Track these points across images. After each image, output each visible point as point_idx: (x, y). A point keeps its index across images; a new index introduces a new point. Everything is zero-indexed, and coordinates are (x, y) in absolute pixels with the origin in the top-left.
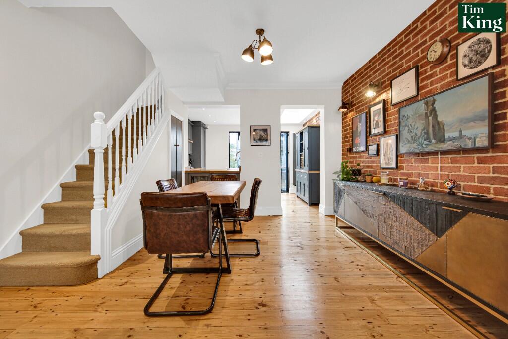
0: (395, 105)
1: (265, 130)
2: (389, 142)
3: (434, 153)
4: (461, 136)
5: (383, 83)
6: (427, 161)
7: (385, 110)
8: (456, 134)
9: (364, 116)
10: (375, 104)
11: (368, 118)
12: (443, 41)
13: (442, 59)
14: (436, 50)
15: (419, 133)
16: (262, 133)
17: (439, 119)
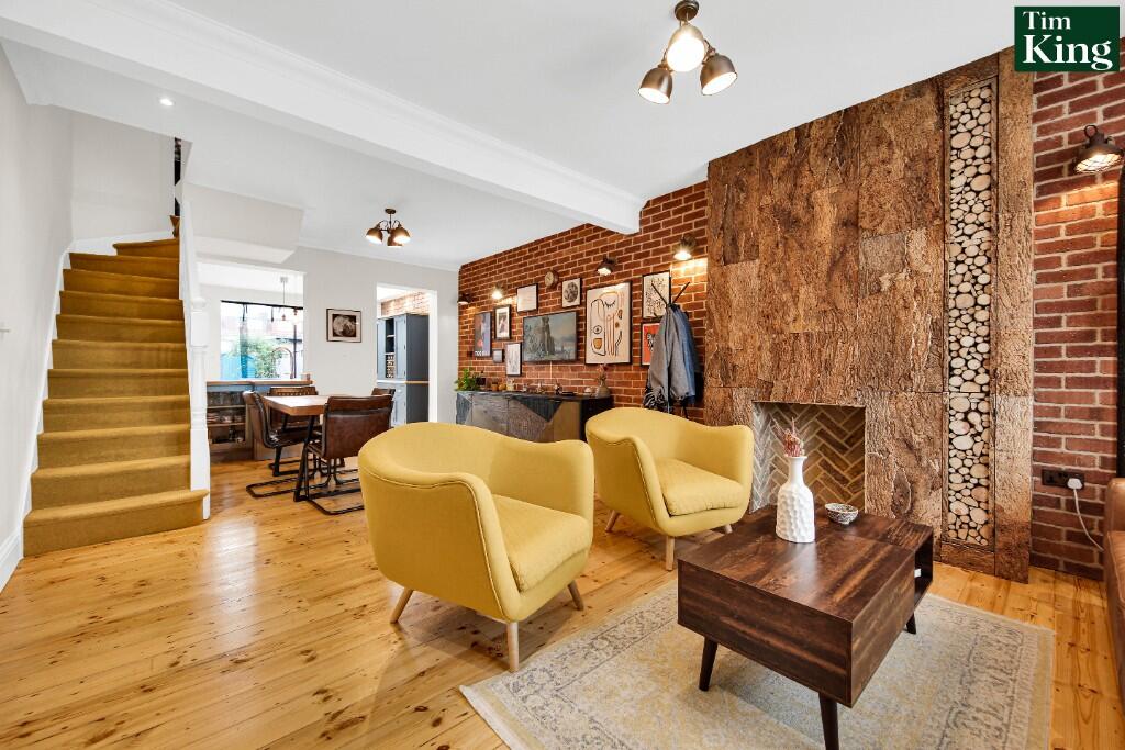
0: (521, 313)
1: (353, 319)
2: (513, 350)
3: (548, 362)
4: (563, 351)
5: (509, 287)
6: (542, 369)
7: (511, 315)
8: (560, 349)
9: (488, 316)
10: (503, 306)
11: (493, 318)
12: (555, 272)
13: (553, 287)
14: (549, 279)
15: (538, 343)
16: (349, 324)
17: (552, 334)
